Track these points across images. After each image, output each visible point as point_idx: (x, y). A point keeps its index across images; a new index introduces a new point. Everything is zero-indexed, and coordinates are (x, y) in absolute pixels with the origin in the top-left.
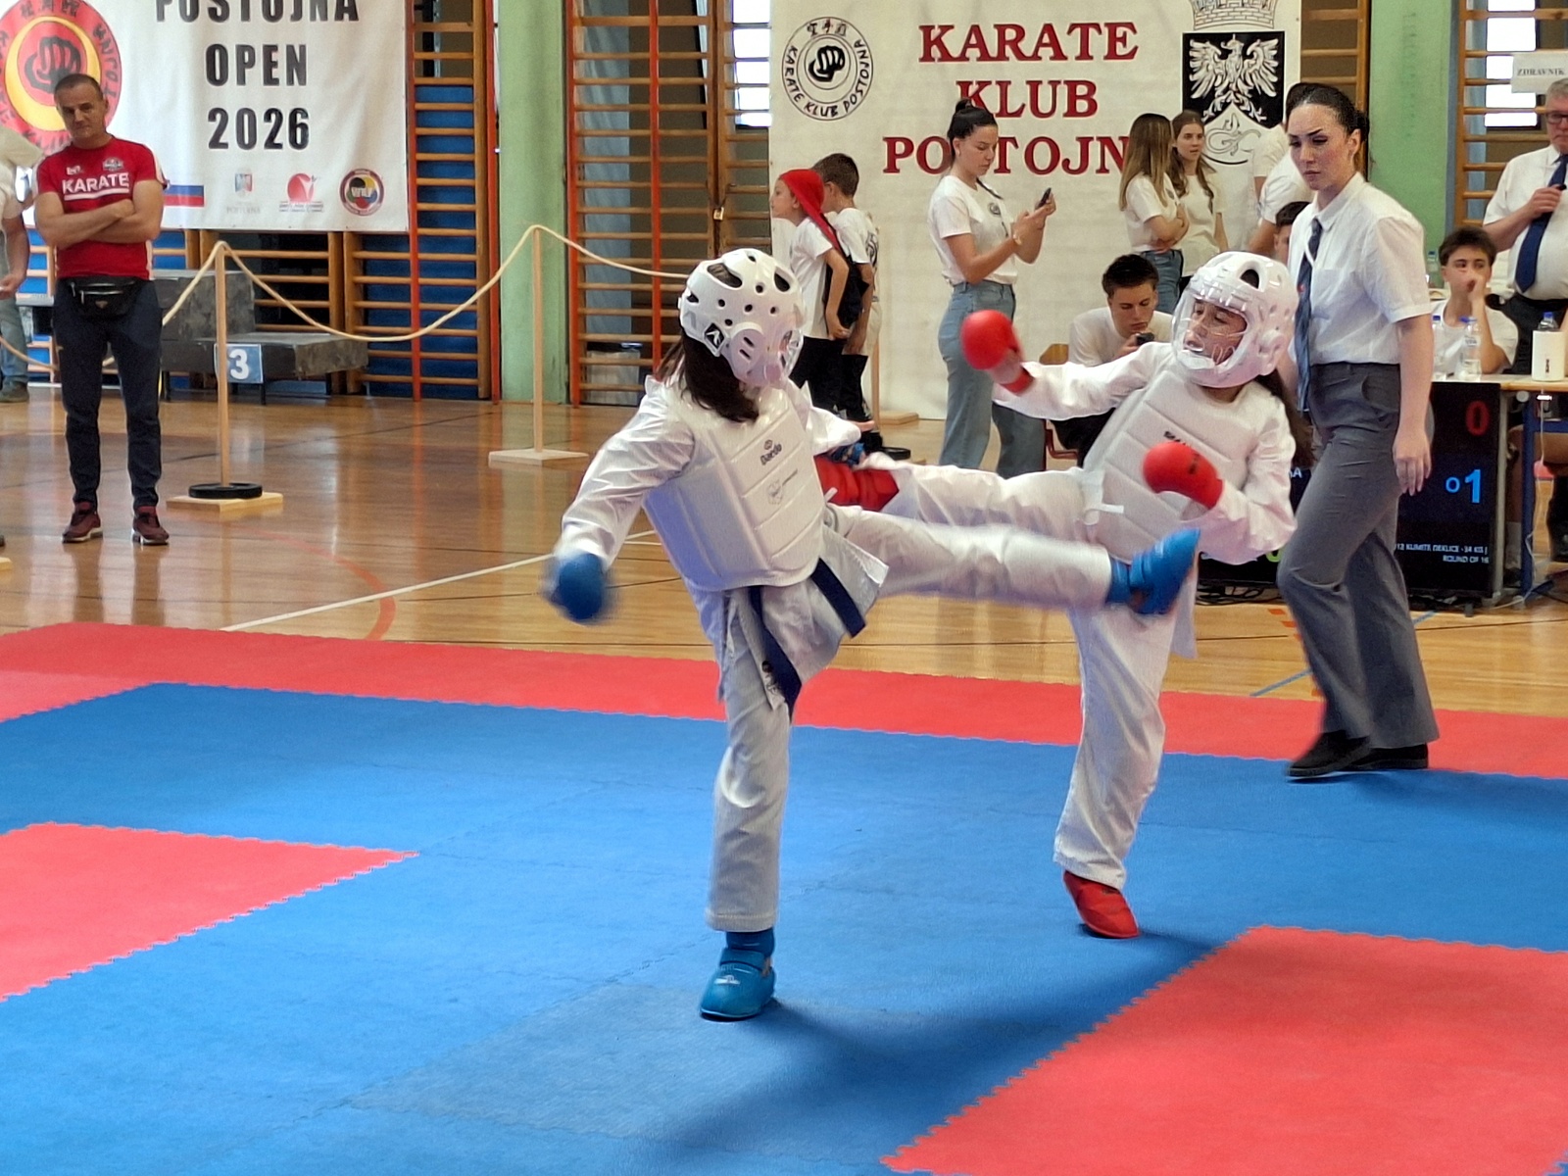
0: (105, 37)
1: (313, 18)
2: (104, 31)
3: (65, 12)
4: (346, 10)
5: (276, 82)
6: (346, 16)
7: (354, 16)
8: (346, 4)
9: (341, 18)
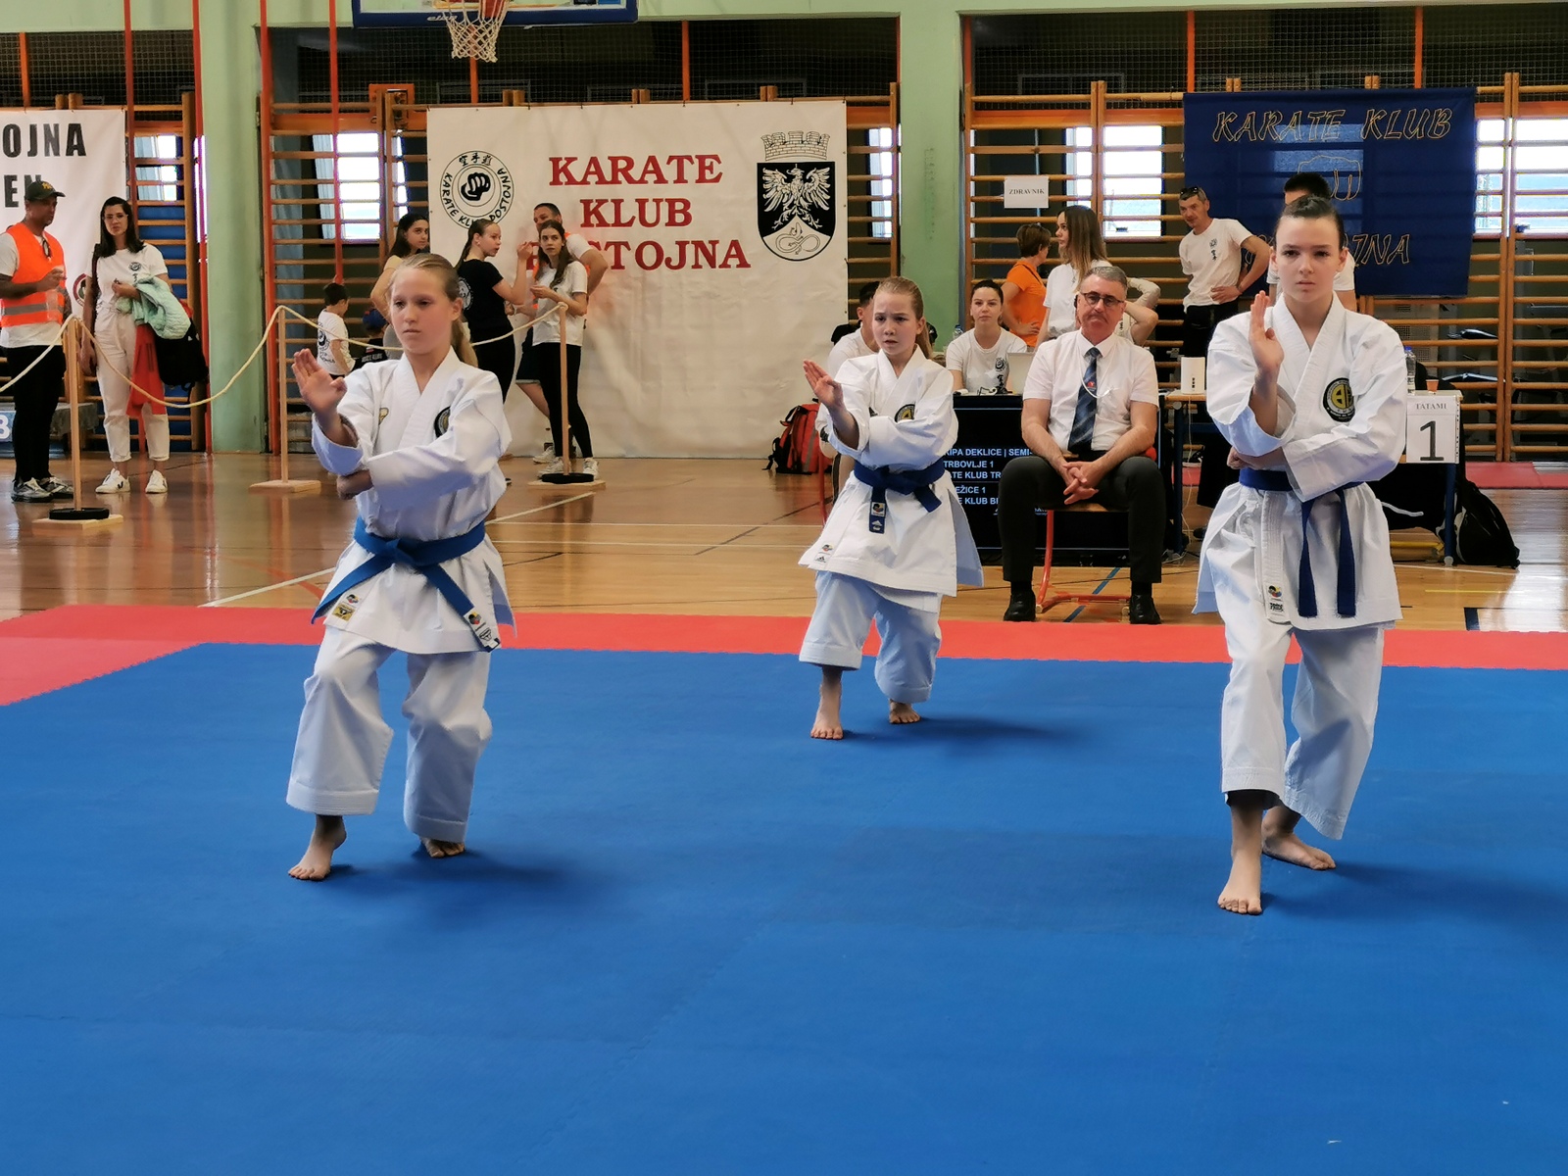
1: (47, 153)
4: (76, 148)
6: (76, 152)
7: (82, 153)
8: (75, 143)
9: (72, 154)
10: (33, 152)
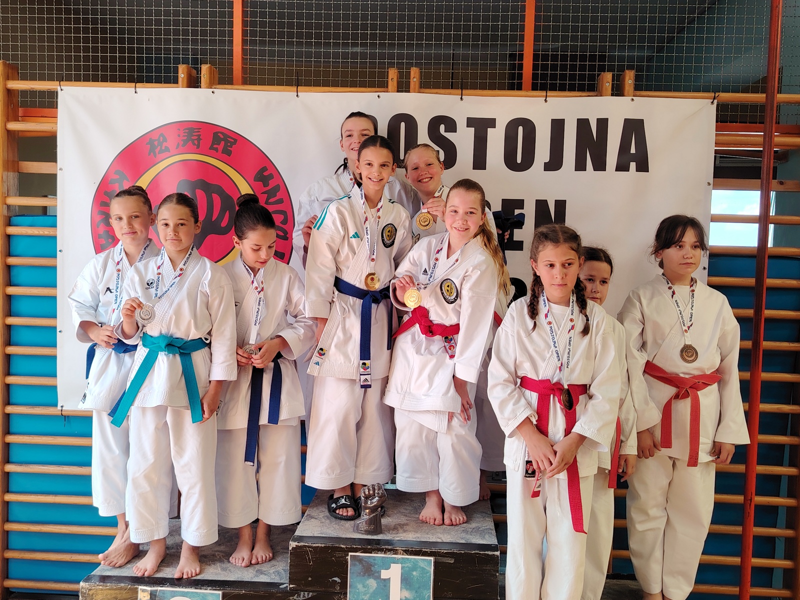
0: (272, 184)
1: (580, 166)
2: (271, 176)
3: (217, 150)
4: (633, 158)
5: (519, 246)
6: (633, 165)
7: (643, 166)
8: (633, 150)
9: (627, 169)
10: (554, 164)
